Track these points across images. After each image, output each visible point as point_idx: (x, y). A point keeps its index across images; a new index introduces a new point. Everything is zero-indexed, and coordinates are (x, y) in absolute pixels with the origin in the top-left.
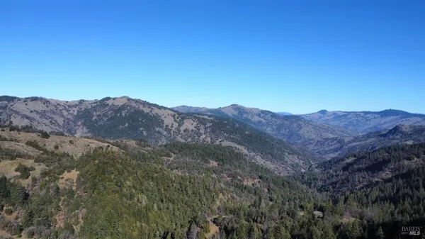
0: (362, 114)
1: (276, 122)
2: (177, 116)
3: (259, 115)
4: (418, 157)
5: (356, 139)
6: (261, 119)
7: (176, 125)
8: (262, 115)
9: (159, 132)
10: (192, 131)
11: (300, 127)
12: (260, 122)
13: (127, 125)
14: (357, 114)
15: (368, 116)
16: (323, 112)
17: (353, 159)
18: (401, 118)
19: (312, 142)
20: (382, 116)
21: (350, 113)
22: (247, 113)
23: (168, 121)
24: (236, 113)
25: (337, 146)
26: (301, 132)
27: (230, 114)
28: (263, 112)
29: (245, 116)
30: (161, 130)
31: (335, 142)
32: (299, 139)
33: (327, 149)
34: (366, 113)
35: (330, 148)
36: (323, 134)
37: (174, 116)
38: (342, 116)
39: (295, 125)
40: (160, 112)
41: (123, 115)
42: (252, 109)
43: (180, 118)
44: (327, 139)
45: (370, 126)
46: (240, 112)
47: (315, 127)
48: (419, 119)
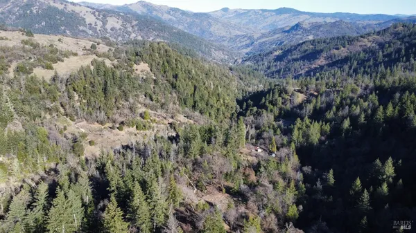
0: (261, 12)
1: (187, 20)
2: (97, 13)
3: (169, 13)
4: (344, 47)
5: (264, 35)
6: (170, 17)
7: (100, 23)
8: (172, 12)
9: (83, 31)
10: (120, 29)
11: (210, 25)
12: (170, 20)
13: (44, 23)
14: (255, 12)
15: (265, 13)
16: (225, 10)
17: (280, 51)
18: (293, 16)
19: (225, 39)
20: (277, 14)
21: (249, 11)
22: (156, 10)
23: (90, 19)
24: (145, 10)
25: (248, 42)
26: (212, 29)
27: (139, 12)
28: (173, 9)
29: (154, 13)
30: (85, 29)
31: (246, 39)
32: (210, 37)
33: (239, 45)
34: (264, 11)
35: (242, 44)
36: (232, 31)
37: (94, 13)
38: (243, 14)
39: (205, 23)
40: (77, 9)
41: (35, 11)
42: (160, 6)
43: (101, 16)
44: (237, 36)
45: (268, 24)
46: (148, 10)
47: (224, 24)
48: (308, 17)
